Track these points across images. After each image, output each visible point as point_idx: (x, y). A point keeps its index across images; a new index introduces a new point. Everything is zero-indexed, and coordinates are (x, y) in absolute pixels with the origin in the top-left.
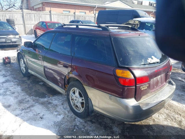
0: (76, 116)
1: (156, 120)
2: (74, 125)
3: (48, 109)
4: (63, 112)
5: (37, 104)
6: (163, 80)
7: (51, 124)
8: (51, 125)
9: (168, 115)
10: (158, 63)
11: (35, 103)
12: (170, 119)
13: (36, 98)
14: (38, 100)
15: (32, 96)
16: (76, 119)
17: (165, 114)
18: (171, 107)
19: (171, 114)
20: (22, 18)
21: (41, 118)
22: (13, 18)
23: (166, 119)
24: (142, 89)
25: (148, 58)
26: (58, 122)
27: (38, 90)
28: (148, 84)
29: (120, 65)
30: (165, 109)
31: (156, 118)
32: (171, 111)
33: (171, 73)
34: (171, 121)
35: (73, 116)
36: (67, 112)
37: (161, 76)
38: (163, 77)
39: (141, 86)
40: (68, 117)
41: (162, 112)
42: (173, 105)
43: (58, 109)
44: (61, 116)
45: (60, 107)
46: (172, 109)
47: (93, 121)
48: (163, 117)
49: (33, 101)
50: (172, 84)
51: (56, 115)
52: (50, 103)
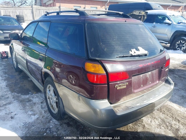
0: (52, 117)
1: (146, 126)
2: (46, 127)
3: (24, 107)
4: (39, 111)
5: (15, 101)
6: (154, 77)
7: (20, 125)
8: (20, 127)
9: (163, 121)
10: (146, 55)
11: (14, 100)
12: (165, 125)
13: (18, 95)
14: (18, 97)
15: (15, 92)
16: (51, 120)
17: (160, 119)
18: (168, 111)
19: (168, 120)
20: (32, 14)
21: (12, 118)
22: (23, 14)
23: (160, 125)
24: (118, 88)
25: (132, 49)
26: (29, 123)
27: (25, 86)
28: (127, 82)
29: (90, 57)
30: (161, 113)
31: (147, 124)
32: (167, 115)
33: (167, 69)
34: (165, 128)
35: (49, 117)
36: (43, 112)
37: (152, 73)
38: (156, 74)
39: (117, 84)
40: (43, 117)
41: (157, 117)
42: (172, 109)
43: (35, 108)
44: (36, 116)
45: (38, 105)
46: (170, 113)
47: (70, 123)
48: (157, 122)
49: (13, 98)
50: (170, 83)
51: (30, 115)
52: (30, 101)
